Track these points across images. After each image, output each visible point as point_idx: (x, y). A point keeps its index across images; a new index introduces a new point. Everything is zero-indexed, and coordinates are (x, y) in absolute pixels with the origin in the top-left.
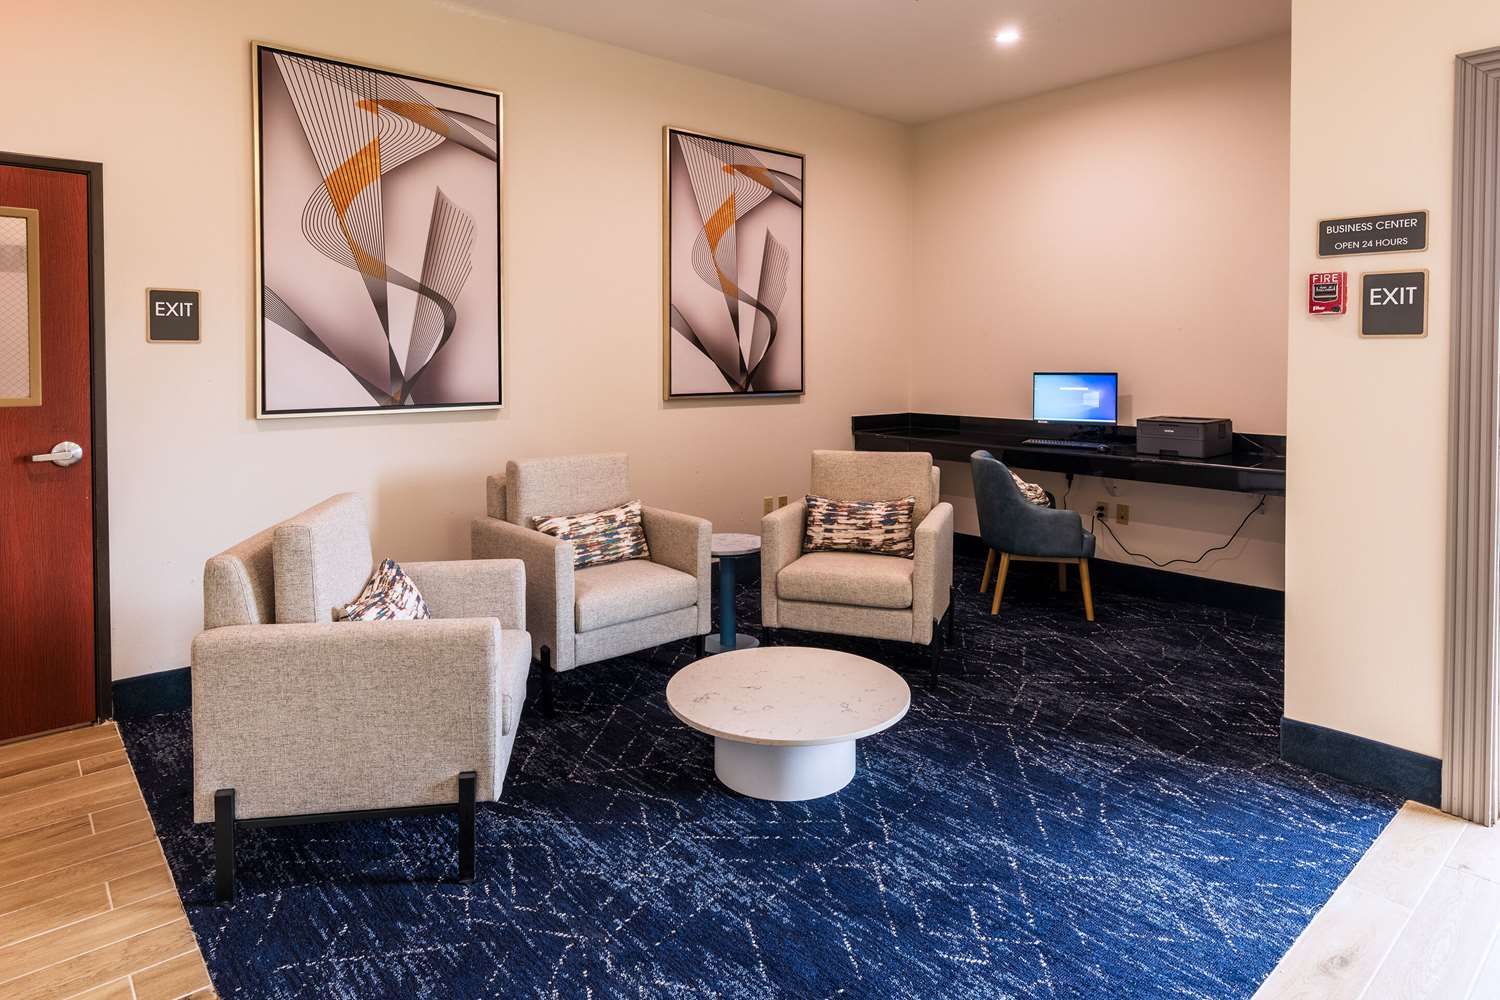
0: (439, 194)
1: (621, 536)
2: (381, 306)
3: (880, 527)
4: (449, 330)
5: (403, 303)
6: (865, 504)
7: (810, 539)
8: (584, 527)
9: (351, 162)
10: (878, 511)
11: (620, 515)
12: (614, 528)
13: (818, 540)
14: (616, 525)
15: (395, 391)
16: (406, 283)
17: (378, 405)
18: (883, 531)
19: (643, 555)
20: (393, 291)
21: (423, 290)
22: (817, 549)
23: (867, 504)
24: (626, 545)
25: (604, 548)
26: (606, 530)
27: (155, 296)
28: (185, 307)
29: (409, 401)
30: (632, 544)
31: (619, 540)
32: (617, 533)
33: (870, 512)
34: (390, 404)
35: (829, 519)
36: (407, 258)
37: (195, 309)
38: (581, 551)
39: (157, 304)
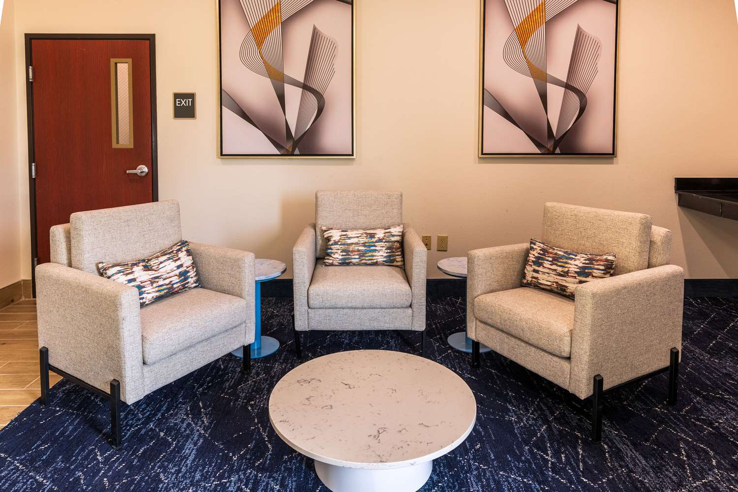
0: (315, 29)
1: (377, 248)
2: (281, 98)
3: (575, 277)
4: (320, 110)
5: (293, 95)
6: (570, 254)
7: (524, 275)
8: (350, 238)
9: (265, 17)
10: (577, 263)
11: (380, 234)
12: (373, 242)
13: (529, 278)
14: (374, 240)
15: (289, 146)
16: (295, 83)
17: (279, 153)
18: (577, 280)
19: (395, 263)
20: (289, 89)
21: (305, 87)
22: (528, 285)
23: (570, 255)
24: (381, 254)
25: (362, 255)
26: (366, 243)
27: (177, 96)
28: (189, 101)
29: (297, 152)
30: (385, 255)
31: (376, 250)
32: (375, 246)
33: (569, 261)
34: (286, 153)
35: (538, 262)
36: (296, 69)
37: (193, 102)
38: (344, 254)
39: (177, 100)
